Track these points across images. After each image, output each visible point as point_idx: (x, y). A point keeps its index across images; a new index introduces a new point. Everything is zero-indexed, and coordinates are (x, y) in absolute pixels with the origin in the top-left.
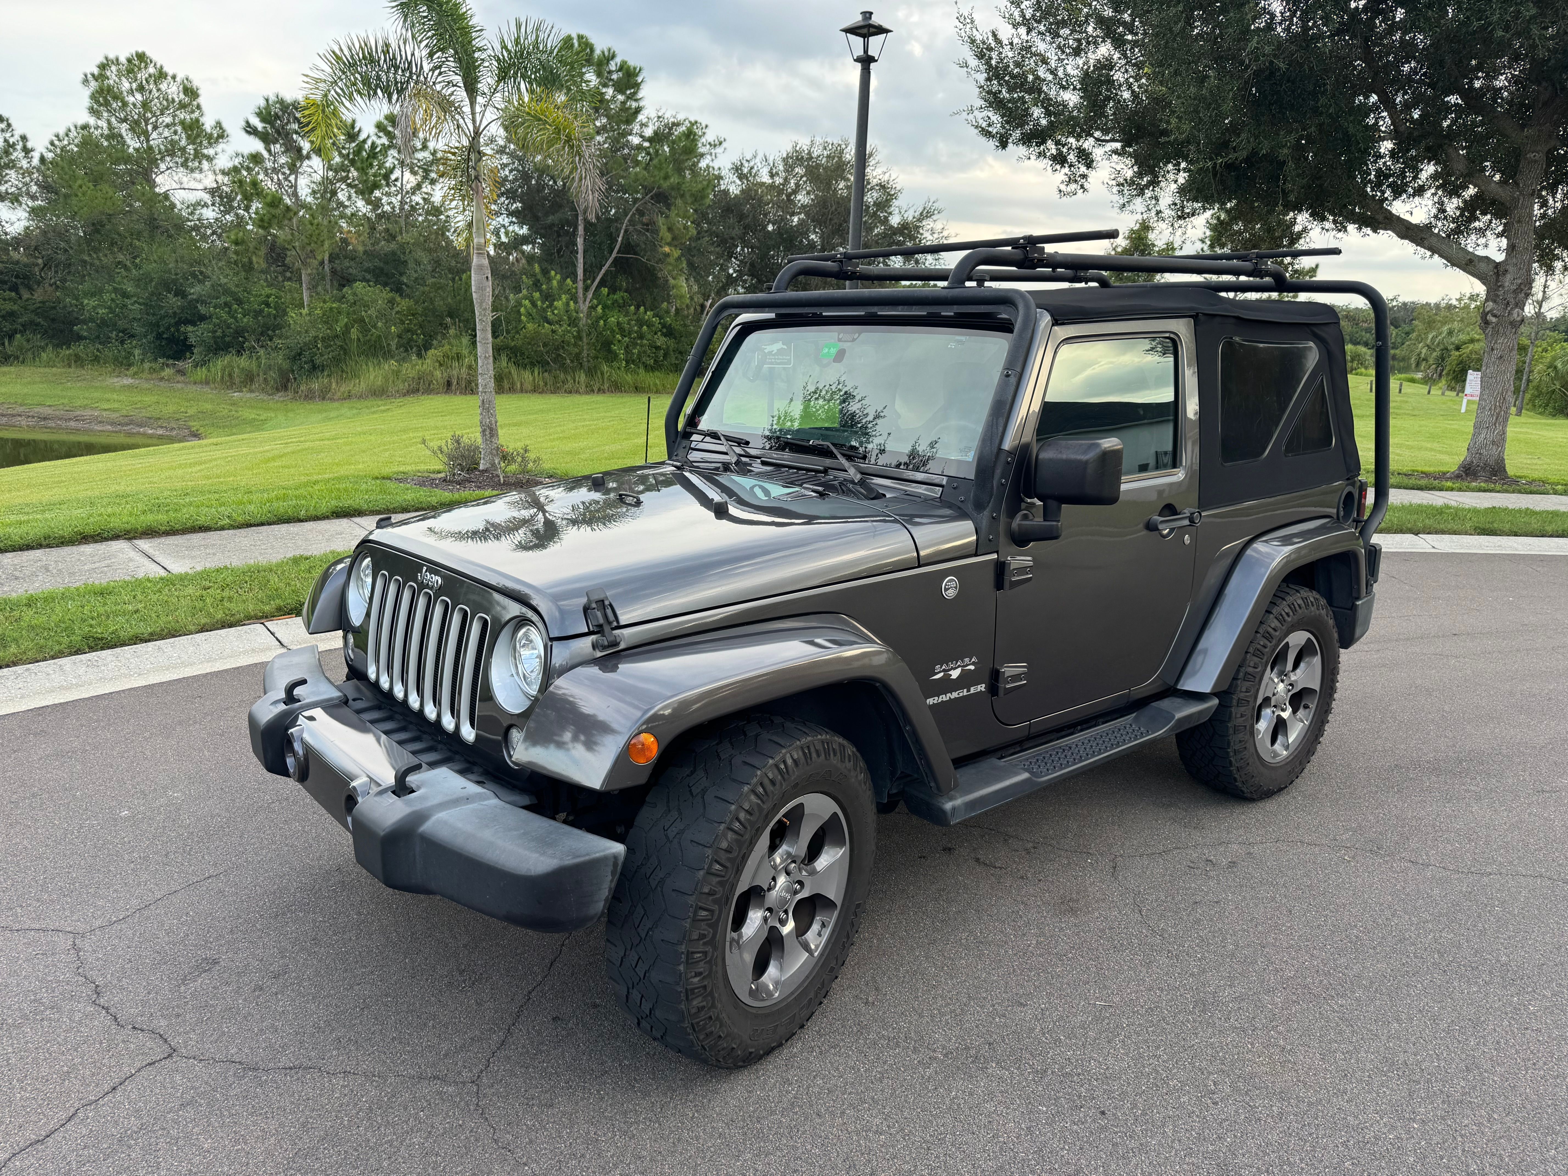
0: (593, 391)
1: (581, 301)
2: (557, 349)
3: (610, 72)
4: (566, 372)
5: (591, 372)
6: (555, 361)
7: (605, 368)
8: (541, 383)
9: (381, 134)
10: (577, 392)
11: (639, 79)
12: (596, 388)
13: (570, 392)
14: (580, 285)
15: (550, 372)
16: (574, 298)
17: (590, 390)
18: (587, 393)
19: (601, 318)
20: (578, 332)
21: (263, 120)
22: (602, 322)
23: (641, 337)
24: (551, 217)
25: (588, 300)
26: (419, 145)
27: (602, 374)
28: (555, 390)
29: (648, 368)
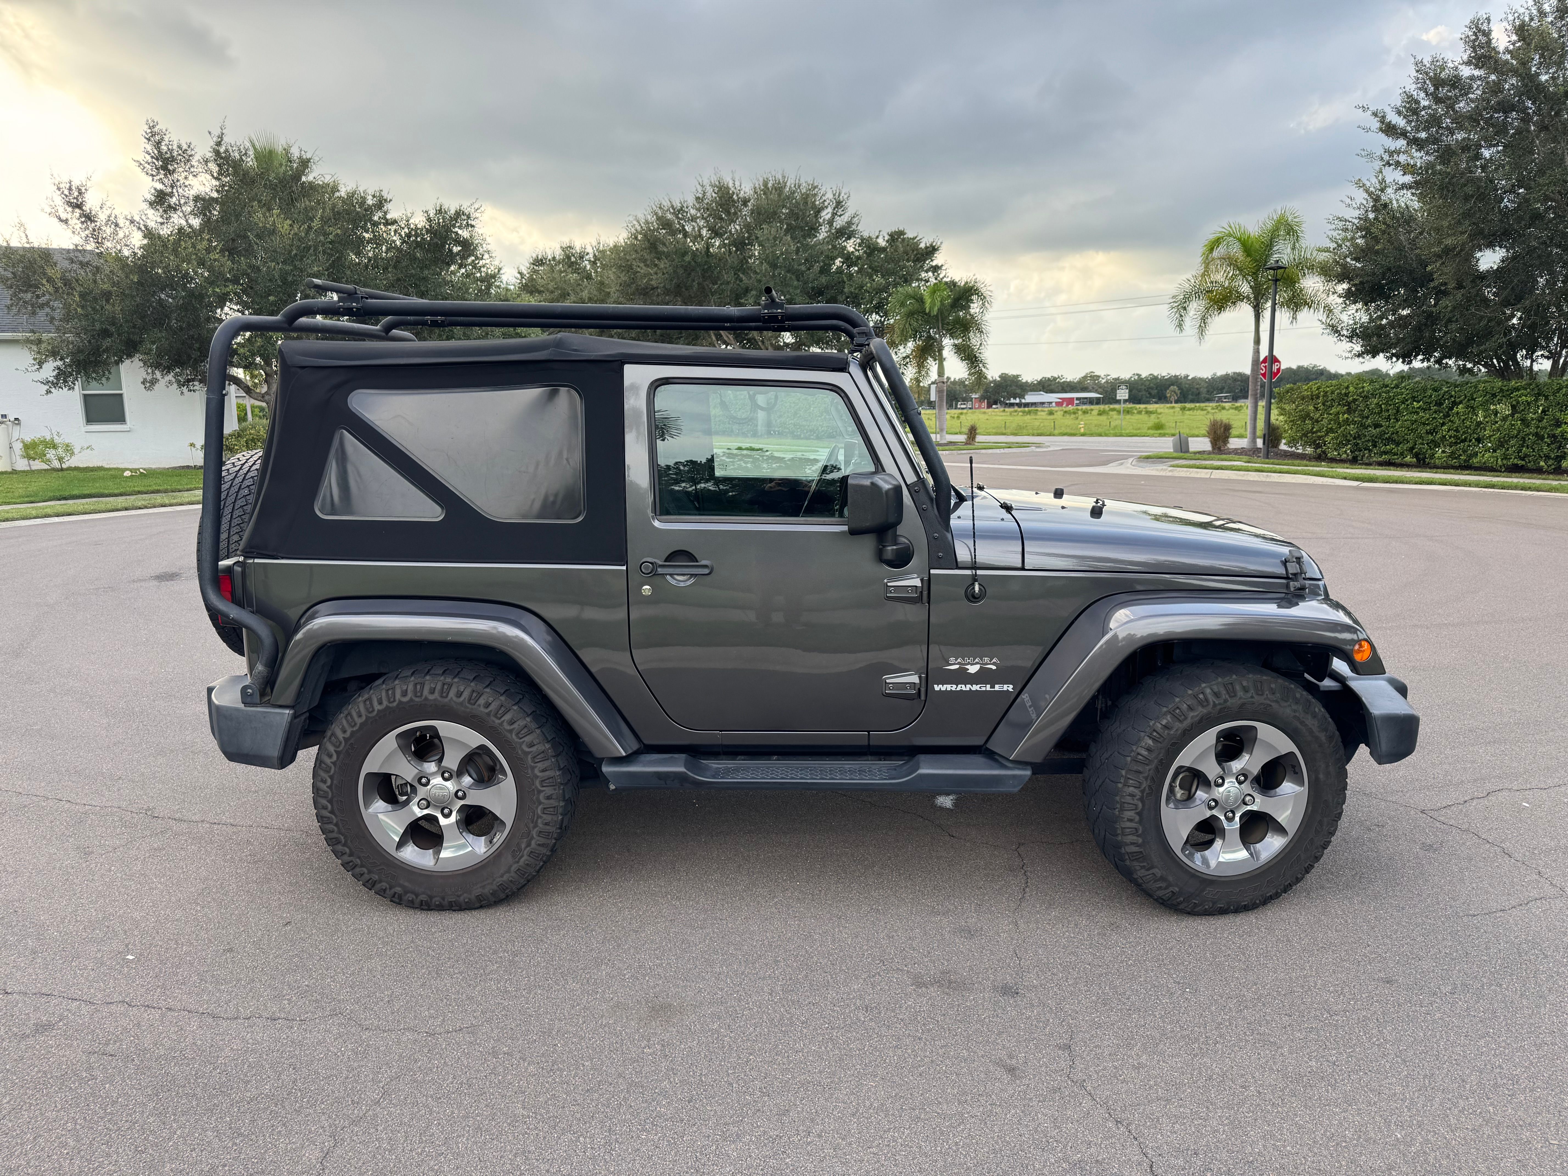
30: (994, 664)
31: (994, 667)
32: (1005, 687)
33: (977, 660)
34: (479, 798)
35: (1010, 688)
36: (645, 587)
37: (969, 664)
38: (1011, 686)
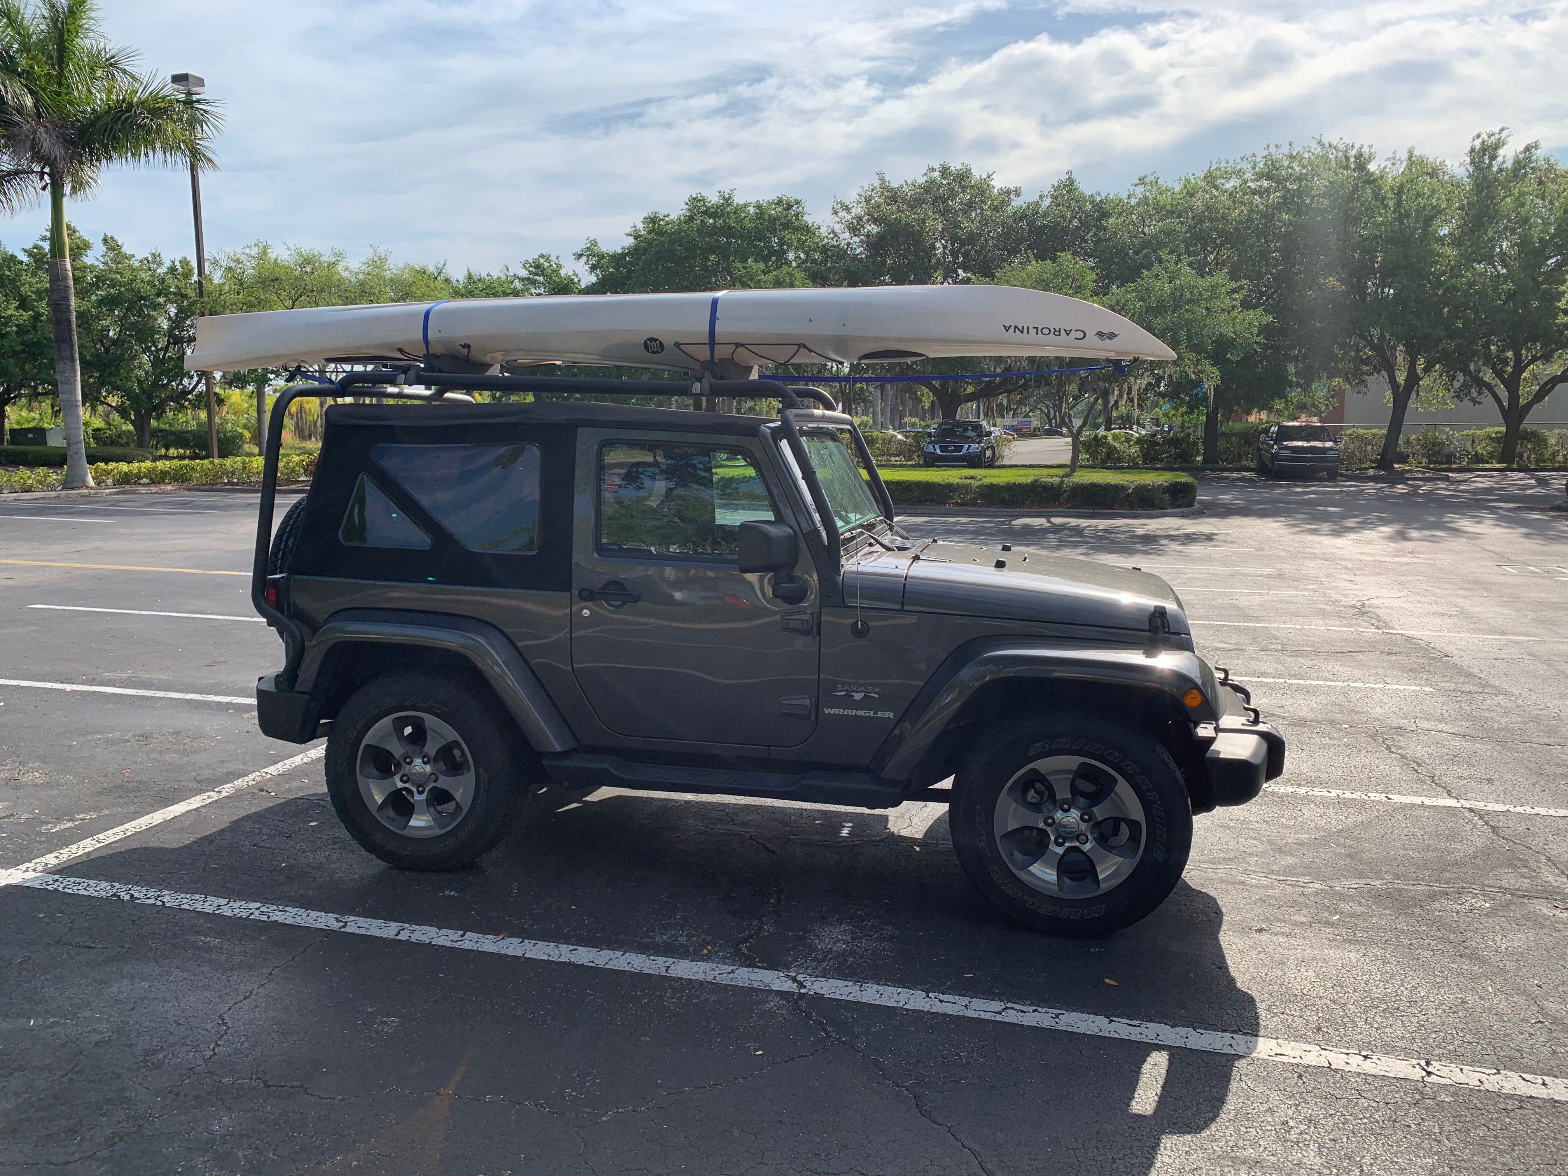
30: (876, 693)
31: (877, 696)
32: (887, 715)
33: (861, 689)
34: (444, 782)
35: (891, 715)
36: (585, 611)
37: (854, 691)
38: (892, 714)
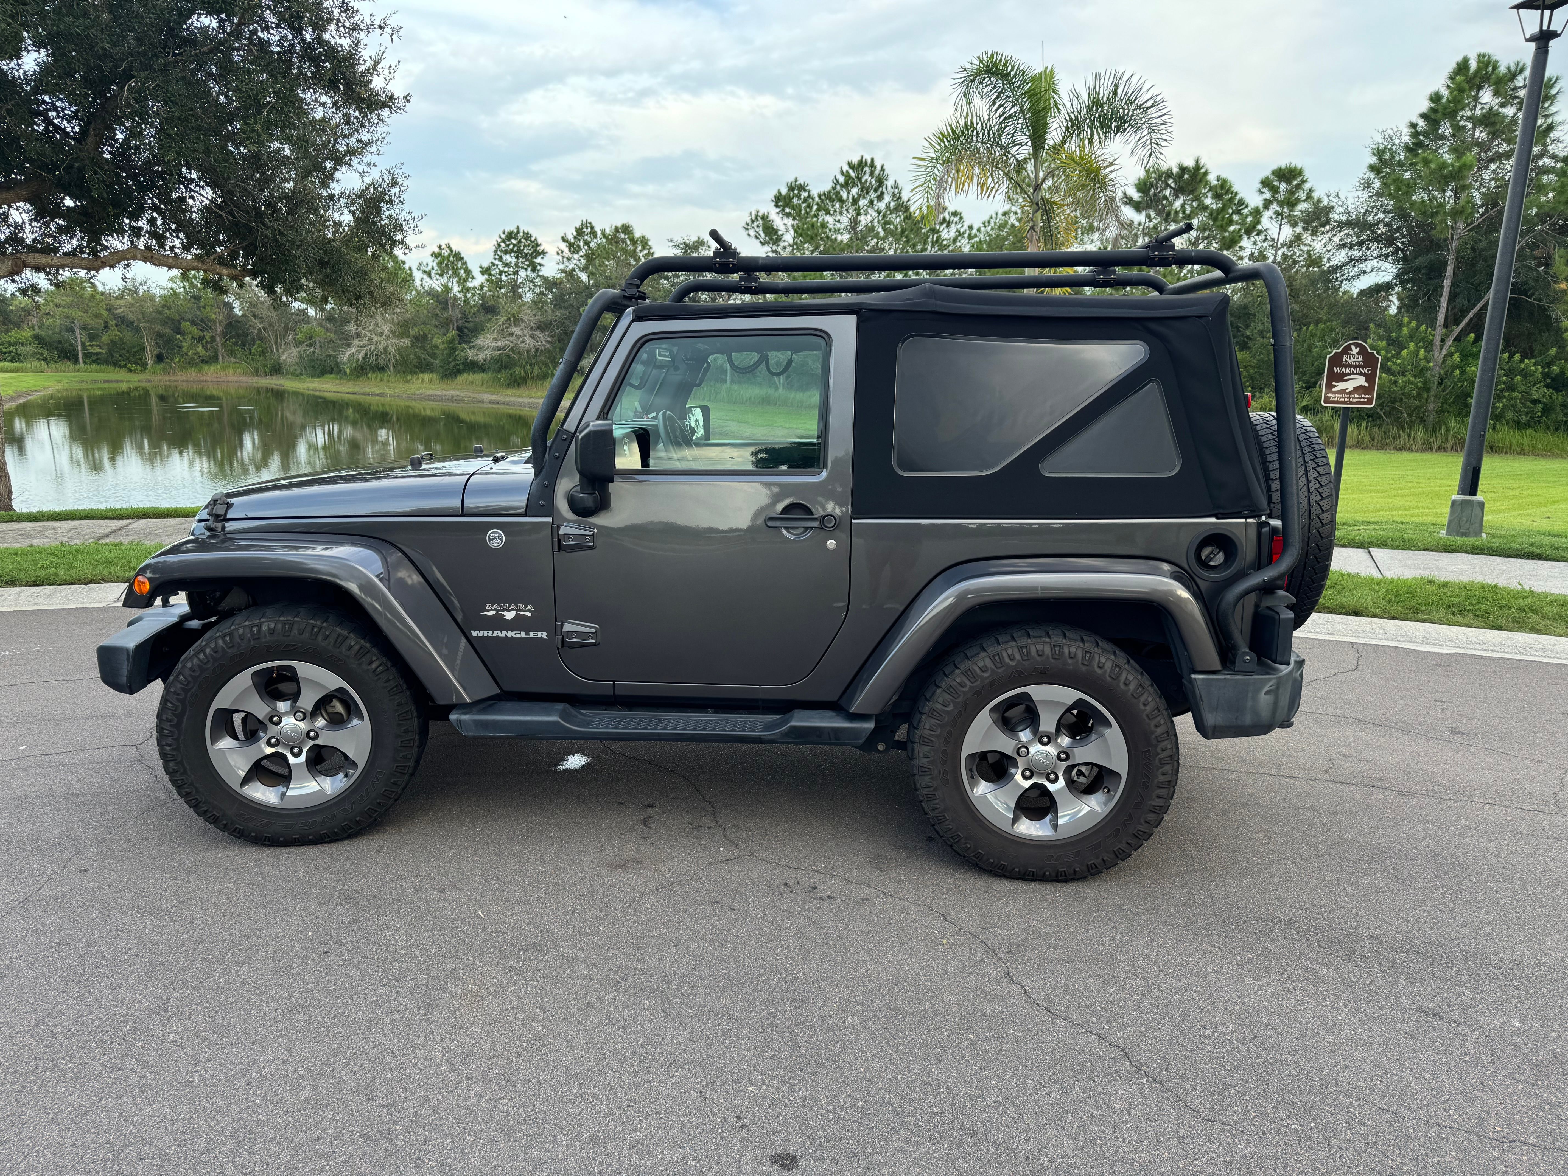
0: (1431, 449)
1: (1436, 350)
2: (1394, 401)
3: (1515, 89)
4: (1400, 426)
5: (1434, 430)
6: (1388, 414)
7: (1453, 424)
8: (1367, 439)
9: (1265, 190)
10: (1410, 449)
11: (1553, 92)
12: (1435, 446)
13: (1401, 449)
14: (1440, 331)
15: (1380, 426)
16: (1429, 346)
17: (1427, 447)
18: (1423, 451)
19: (1458, 367)
20: (1425, 382)
21: (1139, 190)
22: (1457, 372)
23: (1511, 388)
24: (1420, 259)
25: (1446, 347)
26: (1303, 196)
27: (1448, 430)
28: (1382, 447)
29: (1519, 426)
